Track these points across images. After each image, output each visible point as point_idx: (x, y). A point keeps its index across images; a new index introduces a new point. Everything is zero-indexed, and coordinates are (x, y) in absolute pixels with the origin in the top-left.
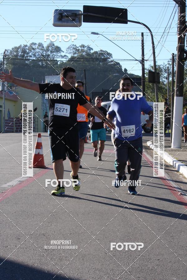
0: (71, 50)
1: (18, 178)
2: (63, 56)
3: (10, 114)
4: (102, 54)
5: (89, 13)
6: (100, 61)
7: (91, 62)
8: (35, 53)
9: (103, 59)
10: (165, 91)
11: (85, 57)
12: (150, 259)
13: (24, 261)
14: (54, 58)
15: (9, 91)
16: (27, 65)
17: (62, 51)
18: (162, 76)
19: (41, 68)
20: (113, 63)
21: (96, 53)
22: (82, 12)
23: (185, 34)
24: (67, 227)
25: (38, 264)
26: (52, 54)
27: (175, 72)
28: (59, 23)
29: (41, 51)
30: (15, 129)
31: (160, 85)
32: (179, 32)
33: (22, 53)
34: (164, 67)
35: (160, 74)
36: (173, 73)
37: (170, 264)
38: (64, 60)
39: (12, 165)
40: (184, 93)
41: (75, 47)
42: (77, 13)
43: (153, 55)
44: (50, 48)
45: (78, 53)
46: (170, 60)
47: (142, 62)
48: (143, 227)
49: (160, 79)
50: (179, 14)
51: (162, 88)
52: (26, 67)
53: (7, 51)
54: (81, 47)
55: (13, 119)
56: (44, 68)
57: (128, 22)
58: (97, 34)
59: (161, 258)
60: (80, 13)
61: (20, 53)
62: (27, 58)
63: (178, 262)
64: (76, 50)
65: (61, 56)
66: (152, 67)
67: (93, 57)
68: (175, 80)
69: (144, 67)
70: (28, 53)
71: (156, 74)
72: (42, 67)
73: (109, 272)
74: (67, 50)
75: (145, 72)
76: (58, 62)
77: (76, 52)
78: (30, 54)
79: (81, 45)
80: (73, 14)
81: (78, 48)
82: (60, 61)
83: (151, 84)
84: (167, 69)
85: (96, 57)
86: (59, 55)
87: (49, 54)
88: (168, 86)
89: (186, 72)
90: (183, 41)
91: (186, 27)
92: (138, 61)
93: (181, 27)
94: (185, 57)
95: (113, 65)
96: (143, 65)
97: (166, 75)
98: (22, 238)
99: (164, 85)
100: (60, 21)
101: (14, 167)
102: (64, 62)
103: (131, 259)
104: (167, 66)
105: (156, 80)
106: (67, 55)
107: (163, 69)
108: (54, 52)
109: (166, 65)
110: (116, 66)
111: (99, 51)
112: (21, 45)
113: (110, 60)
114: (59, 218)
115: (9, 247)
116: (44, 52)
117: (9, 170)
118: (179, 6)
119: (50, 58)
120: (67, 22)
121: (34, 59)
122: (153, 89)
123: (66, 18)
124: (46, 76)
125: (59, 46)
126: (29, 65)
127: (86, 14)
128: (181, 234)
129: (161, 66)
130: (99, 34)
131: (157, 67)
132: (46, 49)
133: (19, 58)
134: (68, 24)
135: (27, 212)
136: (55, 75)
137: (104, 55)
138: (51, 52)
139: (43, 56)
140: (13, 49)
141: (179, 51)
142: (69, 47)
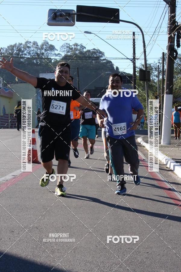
0: (64, 48)
1: (13, 173)
2: (57, 54)
3: (5, 110)
4: (94, 53)
5: (82, 12)
6: (93, 59)
7: (84, 60)
8: (30, 51)
9: (95, 57)
10: (155, 89)
11: (78, 56)
12: (140, 252)
13: (17, 253)
14: (48, 56)
15: (4, 88)
16: (22, 62)
17: (56, 49)
18: (153, 74)
19: (36, 66)
20: (105, 61)
21: (89, 51)
22: (75, 11)
23: (175, 34)
24: (59, 221)
25: (30, 256)
26: (47, 52)
27: (165, 70)
28: (54, 22)
29: (36, 49)
30: (10, 125)
31: (150, 83)
32: (170, 31)
33: (17, 51)
34: (155, 66)
35: (151, 72)
36: (163, 72)
37: (159, 257)
38: (58, 58)
39: (7, 160)
40: (173, 91)
41: (68, 46)
42: (71, 13)
43: (143, 54)
44: (44, 47)
45: (72, 51)
46: (160, 59)
47: (134, 60)
48: (133, 221)
49: (151, 77)
50: (169, 14)
51: (152, 86)
52: (21, 65)
53: (3, 49)
54: (74, 46)
55: (8, 115)
56: (38, 66)
57: (120, 22)
58: (90, 33)
59: (150, 251)
60: (74, 12)
61: (15, 52)
62: (22, 56)
63: (167, 255)
64: (70, 48)
65: (55, 54)
66: (143, 66)
67: (86, 55)
68: (165, 78)
69: (135, 66)
70: (23, 52)
71: (147, 72)
72: (37, 64)
73: (100, 264)
74: (60, 49)
75: (136, 70)
76: (51, 60)
77: (69, 51)
78: (25, 52)
79: (74, 44)
80: (67, 13)
81: (71, 46)
82: (54, 59)
83: (141, 82)
84: (157, 67)
85: (89, 55)
86: (53, 53)
87: (44, 52)
88: (159, 84)
89: (175, 70)
90: (173, 40)
91: (176, 26)
92: (129, 59)
93: (172, 27)
94: (175, 56)
95: (105, 64)
96: (134, 64)
97: (156, 73)
98: (16, 231)
99: (154, 83)
100: (54, 20)
101: (9, 162)
102: (58, 60)
103: (121, 252)
104: (158, 64)
105: (147, 78)
106: (61, 53)
107: (154, 68)
108: (48, 50)
109: (156, 64)
110: (108, 65)
111: (91, 50)
112: (16, 44)
113: (102, 58)
114: (52, 211)
115: (3, 239)
116: (39, 51)
117: (4, 165)
118: (169, 7)
119: (44, 56)
120: (61, 22)
121: (29, 57)
122: (144, 87)
123: (60, 18)
124: (40, 74)
125: (53, 45)
126: (24, 63)
127: (79, 13)
128: (169, 228)
129: (152, 65)
130: (92, 33)
131: (148, 66)
132: (40, 47)
133: (14, 55)
134: (62, 23)
135: (21, 206)
136: (49, 73)
137: (96, 54)
138: (46, 50)
139: (37, 54)
140: (8, 47)
141: (169, 51)
142: (63, 46)
